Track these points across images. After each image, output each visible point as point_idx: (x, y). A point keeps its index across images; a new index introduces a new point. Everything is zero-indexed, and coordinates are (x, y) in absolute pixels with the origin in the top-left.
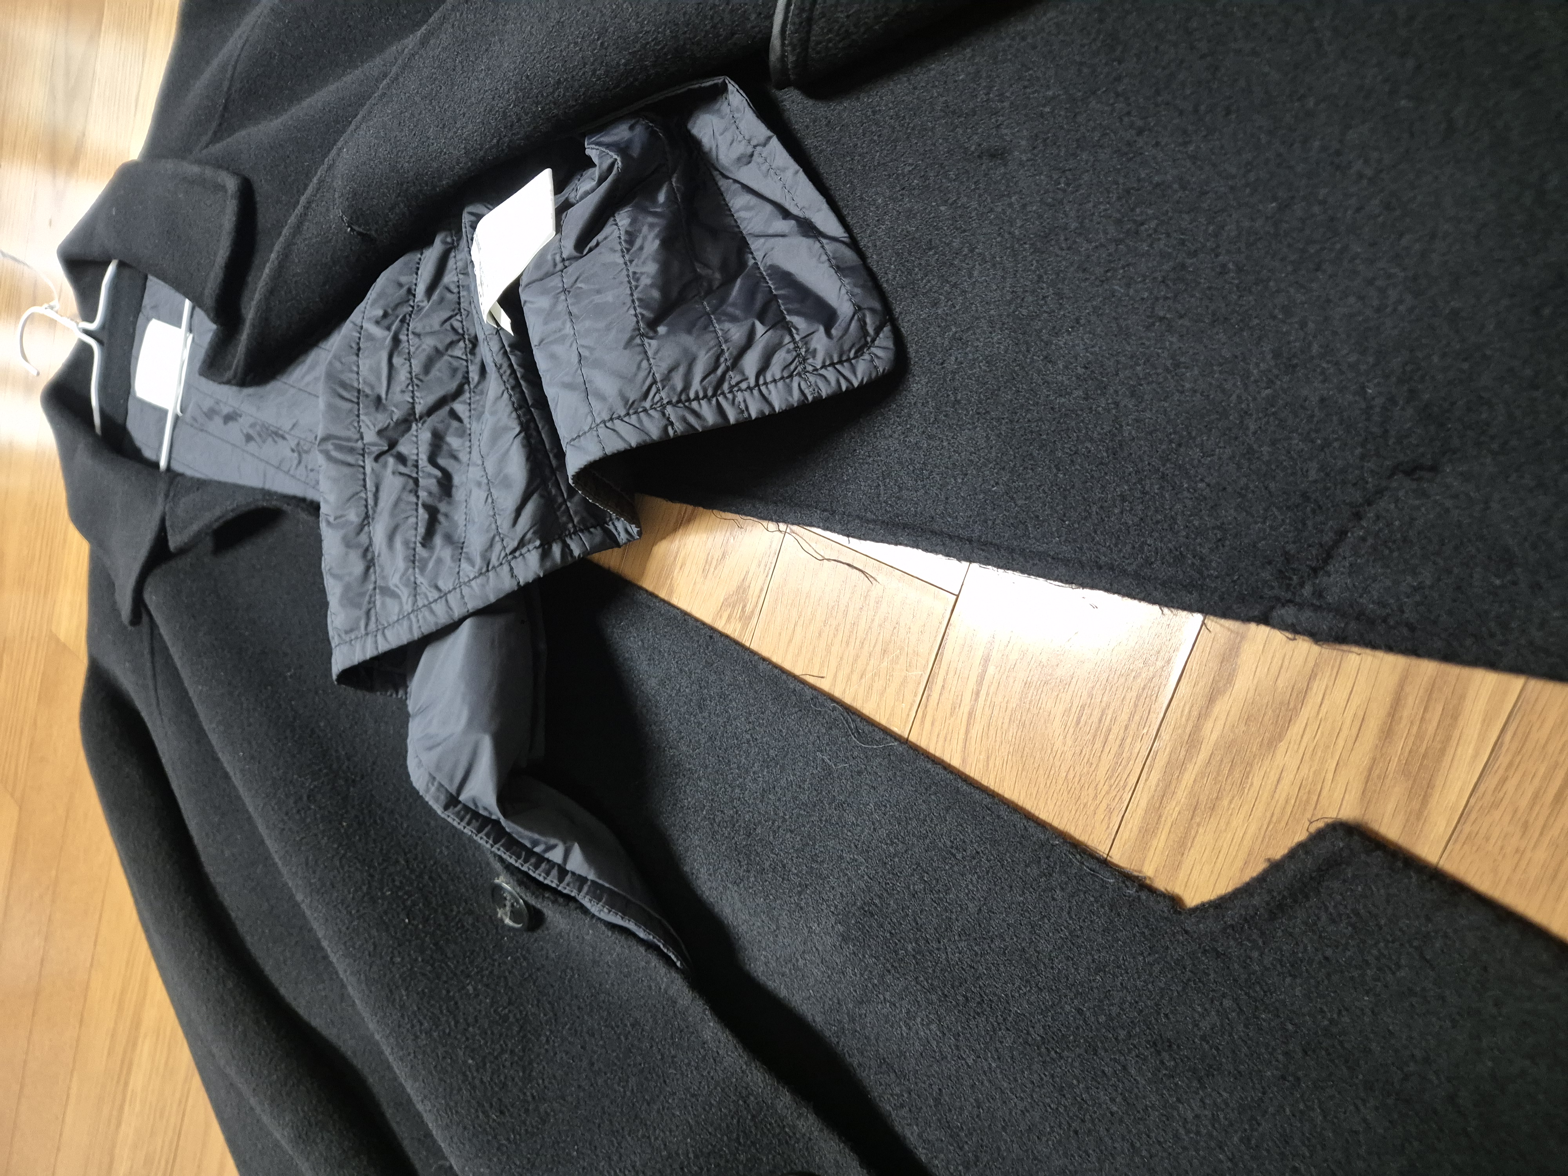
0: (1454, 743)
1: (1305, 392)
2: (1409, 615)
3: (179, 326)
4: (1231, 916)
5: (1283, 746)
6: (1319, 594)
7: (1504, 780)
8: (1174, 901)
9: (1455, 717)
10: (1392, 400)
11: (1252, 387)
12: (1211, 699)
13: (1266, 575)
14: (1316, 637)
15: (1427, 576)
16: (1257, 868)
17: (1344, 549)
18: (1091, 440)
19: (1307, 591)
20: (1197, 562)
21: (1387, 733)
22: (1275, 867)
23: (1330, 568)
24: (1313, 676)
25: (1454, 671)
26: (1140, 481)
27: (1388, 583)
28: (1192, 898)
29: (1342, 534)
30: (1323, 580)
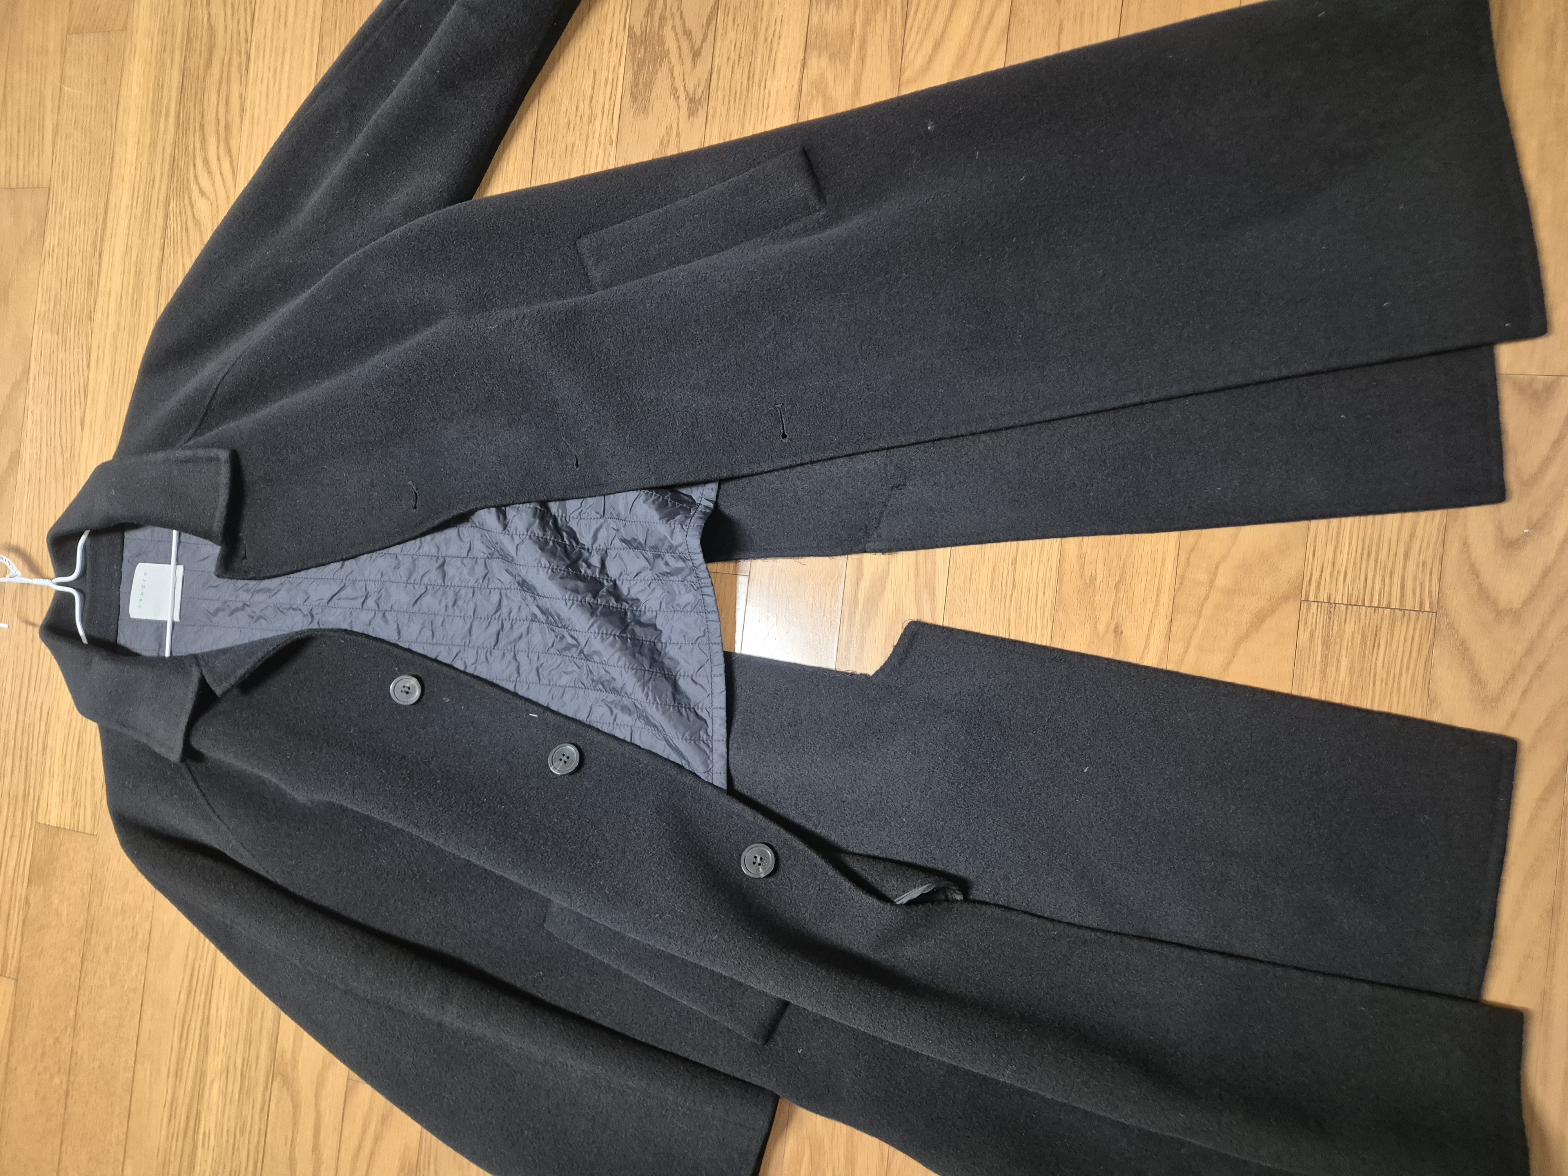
0: (937, 571)
1: (858, 467)
2: (909, 536)
3: (170, 564)
4: (888, 670)
5: (886, 593)
6: (879, 536)
7: (954, 579)
8: (866, 676)
9: (935, 563)
10: (886, 464)
11: (840, 468)
12: (858, 584)
13: (860, 534)
14: (883, 551)
15: (910, 521)
16: (891, 650)
17: (884, 519)
18: (788, 499)
19: (875, 535)
20: (837, 536)
21: (917, 575)
22: (896, 648)
23: (881, 526)
24: (889, 564)
25: (930, 551)
26: (809, 511)
27: (900, 526)
28: (871, 672)
29: (882, 513)
30: (879, 531)
